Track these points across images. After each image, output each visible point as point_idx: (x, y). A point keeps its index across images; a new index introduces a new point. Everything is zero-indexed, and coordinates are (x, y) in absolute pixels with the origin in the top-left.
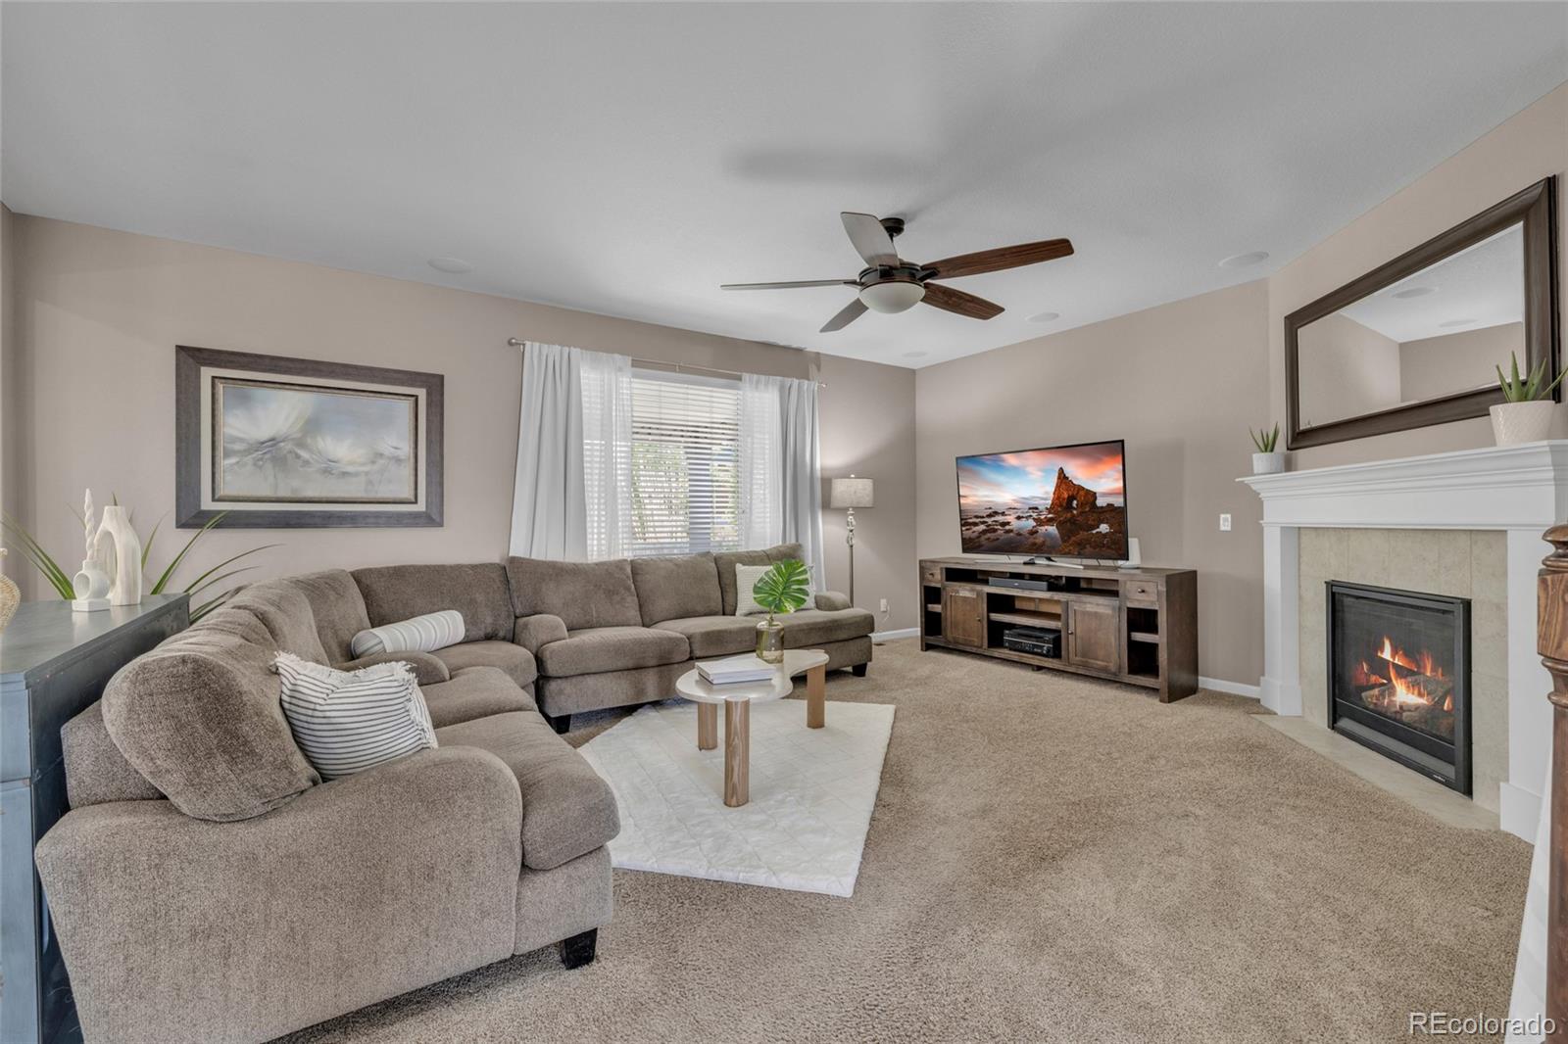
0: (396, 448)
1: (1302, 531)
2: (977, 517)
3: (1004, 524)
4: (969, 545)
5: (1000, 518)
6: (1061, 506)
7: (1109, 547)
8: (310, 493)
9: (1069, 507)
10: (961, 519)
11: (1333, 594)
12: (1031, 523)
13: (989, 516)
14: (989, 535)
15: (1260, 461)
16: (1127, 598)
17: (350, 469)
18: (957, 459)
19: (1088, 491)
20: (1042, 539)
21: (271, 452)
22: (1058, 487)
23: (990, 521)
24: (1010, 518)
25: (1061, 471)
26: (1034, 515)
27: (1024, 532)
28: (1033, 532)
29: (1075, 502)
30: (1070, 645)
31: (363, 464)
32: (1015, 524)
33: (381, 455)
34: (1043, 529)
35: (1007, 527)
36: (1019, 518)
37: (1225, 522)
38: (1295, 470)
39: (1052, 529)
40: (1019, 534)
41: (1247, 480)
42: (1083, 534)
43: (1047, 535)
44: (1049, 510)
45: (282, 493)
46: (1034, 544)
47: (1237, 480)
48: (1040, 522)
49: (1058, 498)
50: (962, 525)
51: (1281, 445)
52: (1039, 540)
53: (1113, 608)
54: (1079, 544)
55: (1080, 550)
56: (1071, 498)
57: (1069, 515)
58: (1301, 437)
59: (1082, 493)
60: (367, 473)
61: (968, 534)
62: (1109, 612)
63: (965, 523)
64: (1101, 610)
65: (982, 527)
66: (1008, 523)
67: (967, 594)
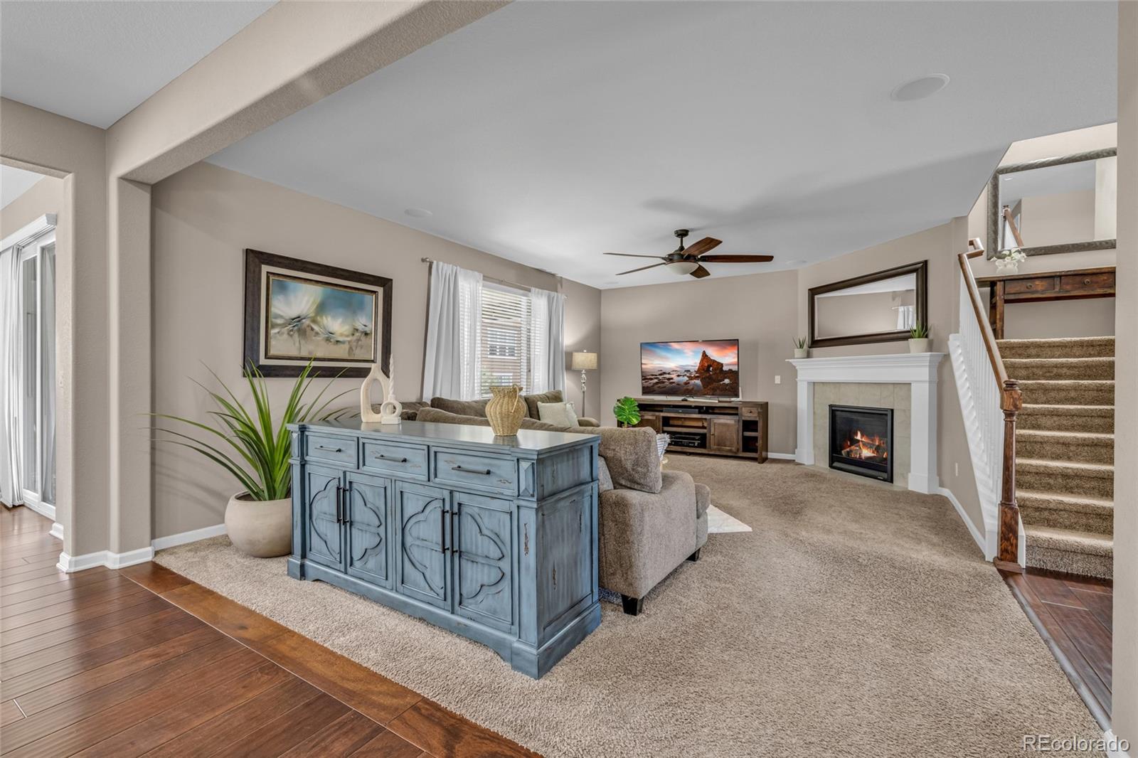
0: (365, 326)
1: (816, 384)
2: (653, 375)
3: (669, 379)
4: (646, 391)
5: (667, 376)
6: (704, 370)
7: (730, 391)
8: (319, 355)
9: (708, 370)
10: (642, 376)
11: (833, 410)
12: (686, 379)
13: (660, 375)
14: (659, 385)
15: (798, 352)
16: (742, 415)
17: (340, 339)
18: (641, 344)
19: (719, 363)
20: (692, 387)
21: (297, 325)
22: (702, 360)
23: (660, 377)
24: (674, 376)
25: (704, 352)
26: (688, 375)
27: (682, 383)
28: (687, 383)
29: (712, 368)
30: (712, 441)
31: (347, 336)
32: (676, 379)
33: (357, 330)
34: (693, 381)
35: (671, 381)
36: (678, 376)
37: (778, 379)
38: (811, 357)
39: (698, 382)
40: (678, 384)
42: (715, 384)
43: (695, 385)
44: (697, 372)
45: (304, 354)
46: (688, 389)
47: (787, 360)
48: (691, 378)
49: (702, 366)
50: (643, 380)
51: (805, 347)
52: (690, 387)
53: (735, 421)
54: (713, 389)
55: (714, 393)
56: (709, 367)
58: (815, 343)
59: (715, 364)
60: (349, 342)
61: (646, 384)
62: (732, 423)
63: (644, 378)
64: (728, 422)
65: (656, 381)
66: (672, 379)
67: (650, 418)
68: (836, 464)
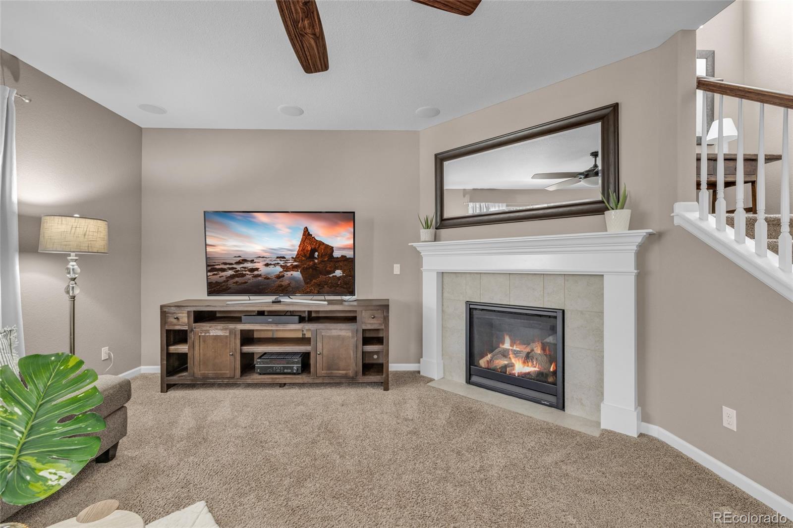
1: (445, 275)
2: (225, 264)
3: (252, 270)
4: (214, 289)
5: (249, 265)
6: (305, 256)
7: (342, 287)
9: (311, 257)
10: (208, 266)
11: (470, 309)
12: (279, 269)
13: (238, 263)
14: (237, 279)
15: (426, 234)
16: (361, 322)
18: (205, 213)
19: (327, 246)
20: (287, 282)
22: (303, 241)
23: (238, 267)
24: (260, 265)
25: (306, 229)
26: (282, 263)
27: (273, 276)
28: (280, 277)
29: (317, 254)
30: (318, 363)
32: (263, 270)
34: (289, 273)
35: (256, 273)
36: (267, 265)
37: (397, 269)
38: (439, 241)
39: (297, 274)
40: (267, 278)
41: (414, 244)
42: (322, 278)
43: (293, 278)
44: (295, 259)
46: (281, 286)
47: (410, 244)
48: (286, 268)
49: (303, 250)
50: (208, 271)
52: (285, 283)
53: (352, 332)
54: (319, 285)
55: (319, 290)
56: (313, 251)
57: (311, 263)
58: (443, 223)
59: (322, 247)
61: (215, 279)
62: (349, 334)
63: (211, 267)
64: (343, 333)
65: (230, 273)
66: (257, 269)
67: (220, 333)
68: (474, 379)
